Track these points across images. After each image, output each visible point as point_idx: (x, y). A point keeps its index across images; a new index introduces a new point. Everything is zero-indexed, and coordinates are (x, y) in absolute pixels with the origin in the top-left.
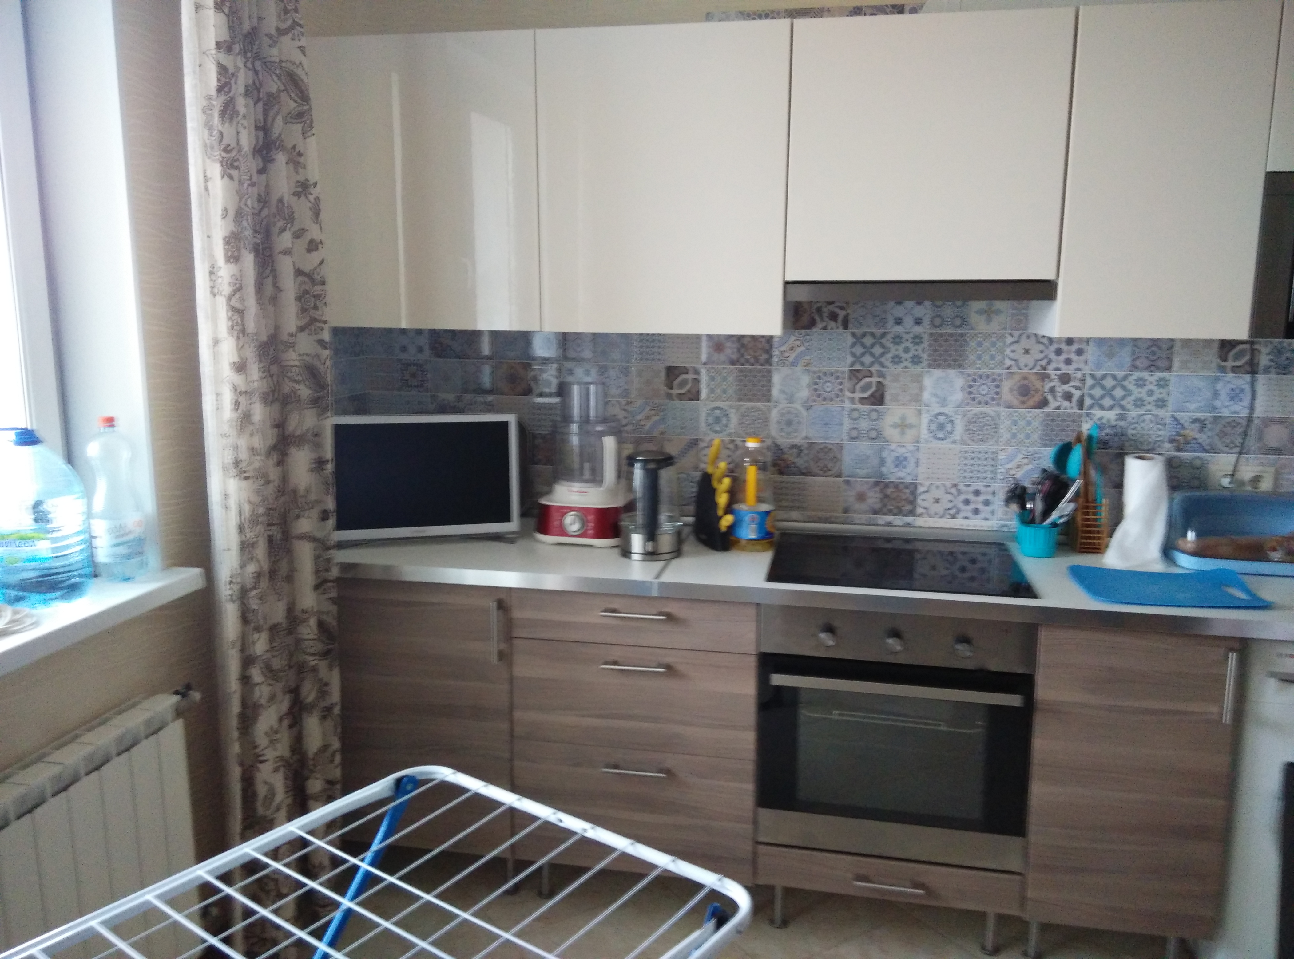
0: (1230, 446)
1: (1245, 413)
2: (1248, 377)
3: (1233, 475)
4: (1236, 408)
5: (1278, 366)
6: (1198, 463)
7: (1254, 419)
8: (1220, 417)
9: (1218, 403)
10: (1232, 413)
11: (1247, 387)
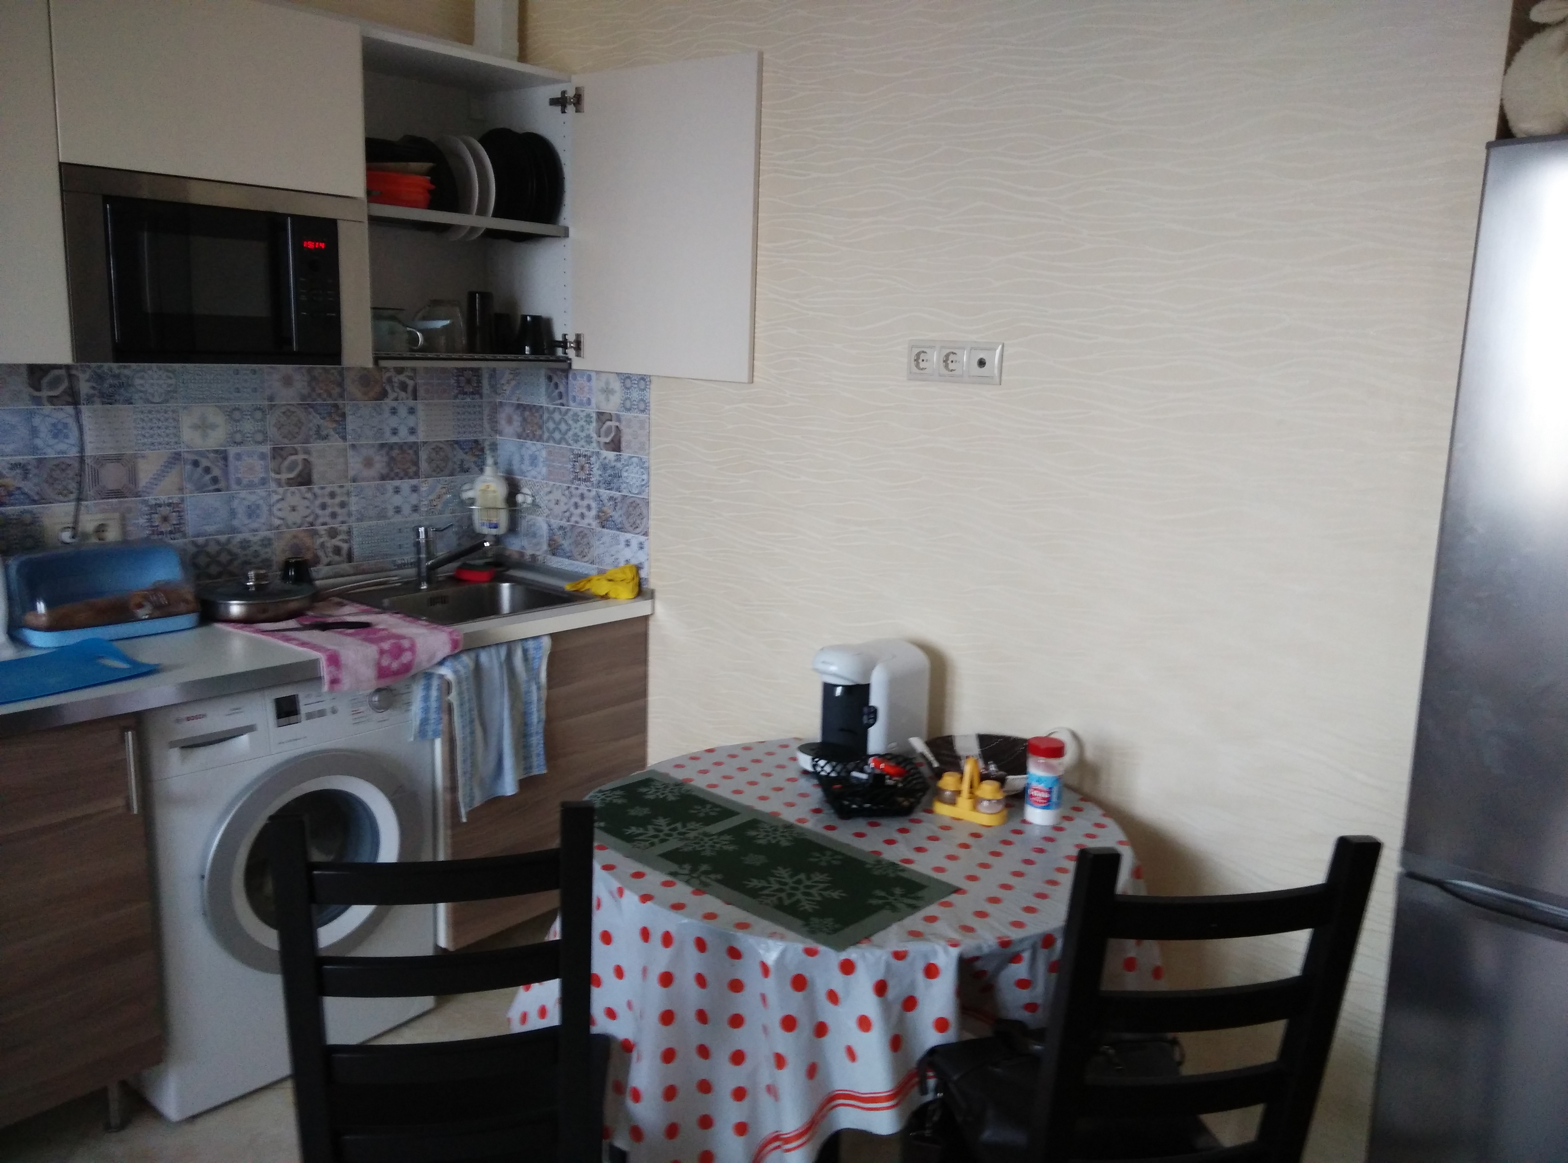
0: (64, 493)
1: (74, 452)
2: (70, 409)
3: (74, 528)
4: (62, 447)
5: (102, 395)
6: (28, 518)
7: (86, 458)
8: (45, 458)
9: (39, 442)
10: (59, 453)
11: (71, 422)
